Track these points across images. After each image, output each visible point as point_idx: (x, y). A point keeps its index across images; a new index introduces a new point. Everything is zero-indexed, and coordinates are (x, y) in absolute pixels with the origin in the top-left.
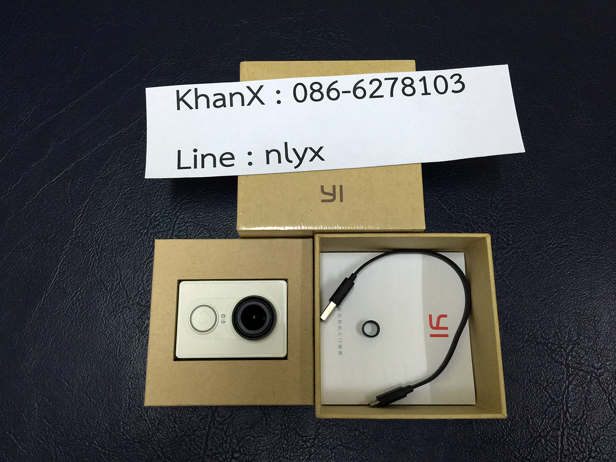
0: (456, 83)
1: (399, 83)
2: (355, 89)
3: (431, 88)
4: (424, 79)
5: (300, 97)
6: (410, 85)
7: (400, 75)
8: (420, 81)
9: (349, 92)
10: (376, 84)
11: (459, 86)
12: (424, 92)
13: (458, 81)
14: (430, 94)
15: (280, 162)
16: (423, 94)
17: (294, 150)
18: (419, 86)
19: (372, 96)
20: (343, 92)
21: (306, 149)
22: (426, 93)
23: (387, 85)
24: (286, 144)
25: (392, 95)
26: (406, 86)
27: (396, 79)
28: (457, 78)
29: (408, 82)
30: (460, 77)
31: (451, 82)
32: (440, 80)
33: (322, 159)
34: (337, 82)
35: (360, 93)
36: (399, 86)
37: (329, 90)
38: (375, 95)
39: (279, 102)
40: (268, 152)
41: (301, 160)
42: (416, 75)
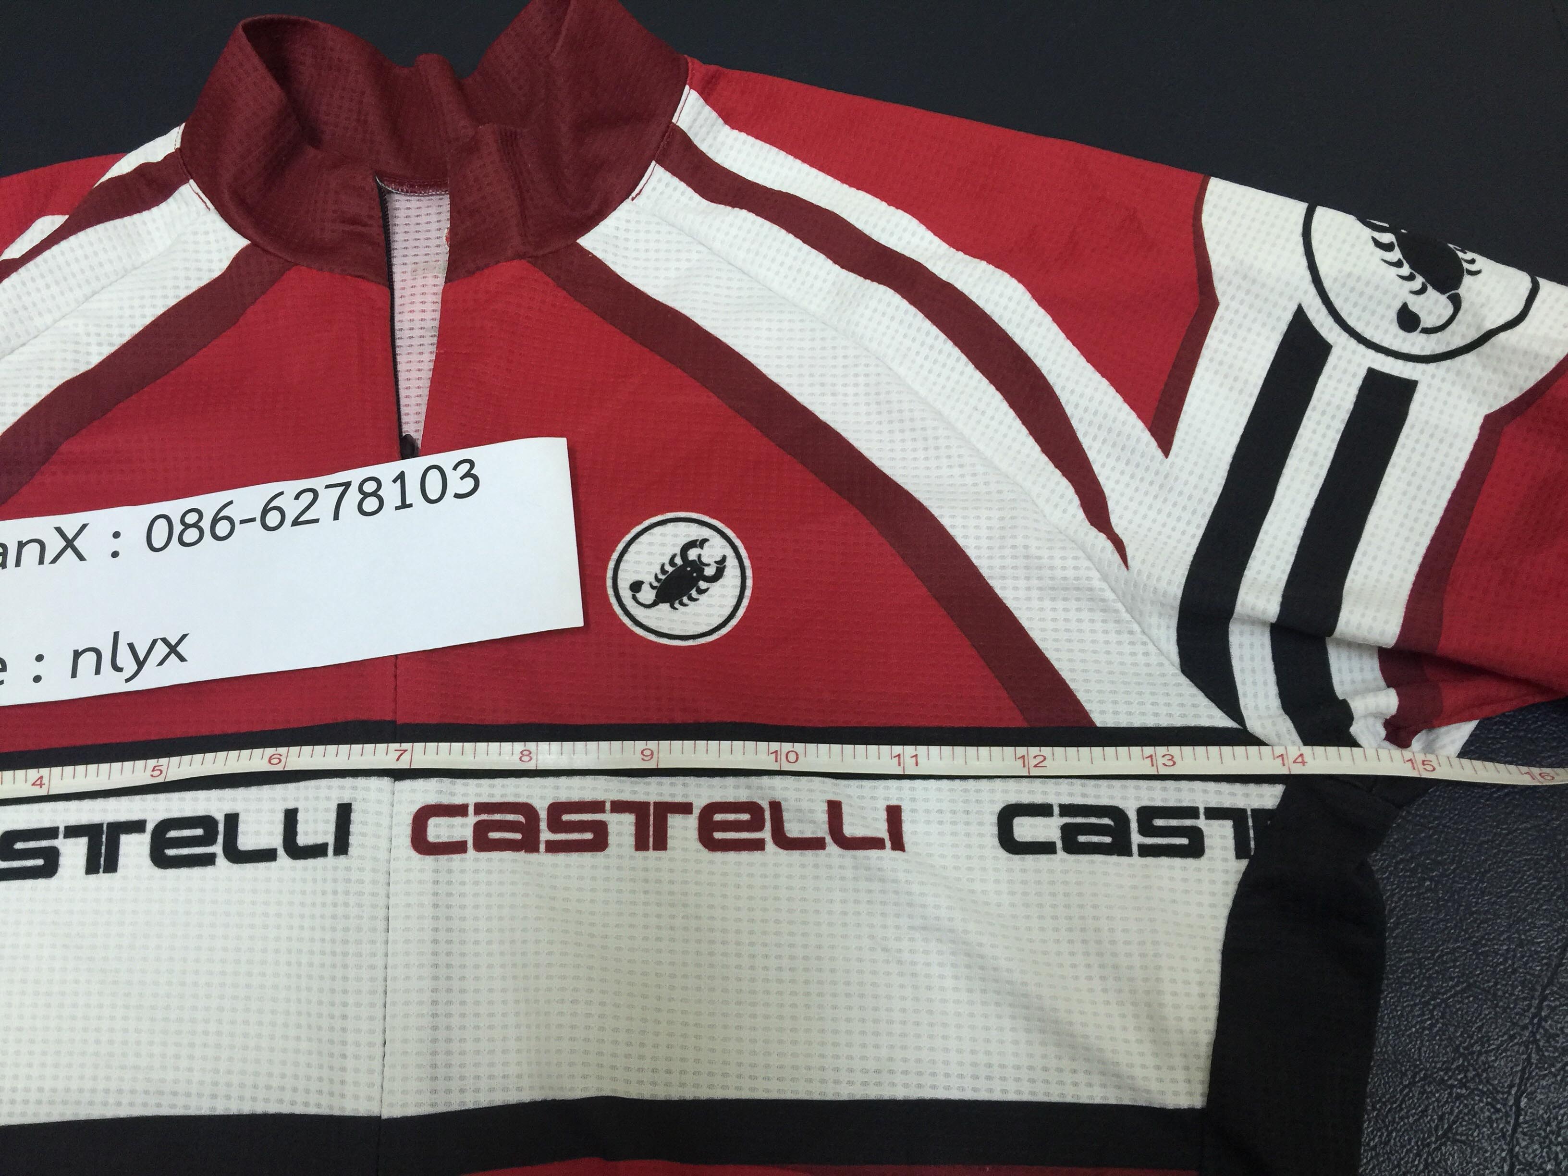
0: (462, 478)
1: (353, 490)
2: (265, 512)
3: (413, 494)
4: (401, 477)
5: (158, 540)
6: (375, 494)
7: (355, 475)
8: (395, 481)
9: (253, 520)
10: (309, 496)
11: (469, 483)
12: (400, 504)
13: (468, 474)
14: (410, 506)
15: (98, 672)
16: (397, 508)
17: (131, 646)
18: (391, 493)
19: (296, 523)
20: (242, 522)
21: (154, 642)
22: (404, 505)
23: (329, 498)
24: (116, 635)
25: (336, 517)
26: (366, 495)
27: (347, 485)
28: (465, 467)
29: (370, 487)
30: (472, 463)
31: (453, 477)
32: (434, 477)
33: (182, 659)
34: (231, 503)
35: (273, 518)
36: (353, 495)
37: (215, 521)
38: (301, 519)
39: (115, 554)
40: (77, 654)
41: (140, 664)
42: (386, 471)
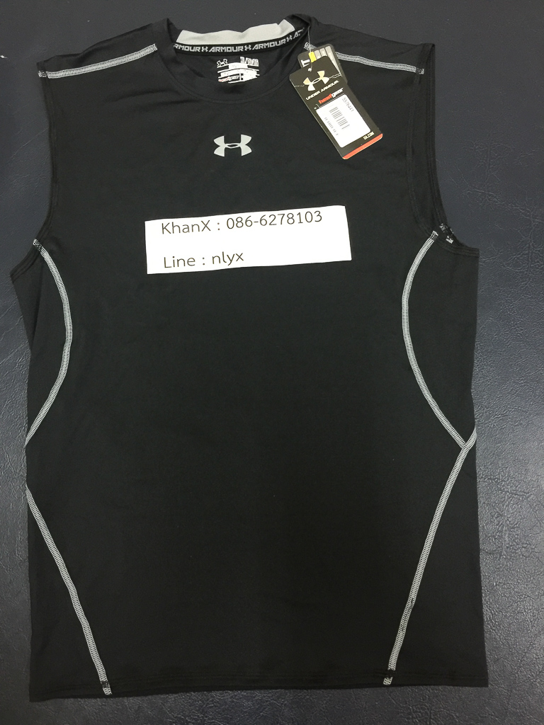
1: (285, 216)
3: (303, 219)
4: (299, 213)
5: (231, 226)
6: (292, 218)
7: (286, 212)
8: (298, 215)
9: (258, 222)
10: (273, 217)
11: (319, 218)
13: (318, 215)
15: (219, 263)
16: (298, 223)
17: (228, 256)
18: (296, 218)
19: (270, 224)
20: (254, 222)
21: (234, 255)
22: (301, 222)
23: (279, 218)
24: (223, 252)
25: (281, 224)
26: (289, 218)
27: (284, 214)
28: (318, 213)
29: (290, 216)
30: (320, 212)
31: (315, 215)
33: (243, 260)
34: (250, 216)
35: (263, 222)
36: (285, 218)
39: (219, 229)
40: (213, 258)
41: (231, 261)
42: (295, 212)
